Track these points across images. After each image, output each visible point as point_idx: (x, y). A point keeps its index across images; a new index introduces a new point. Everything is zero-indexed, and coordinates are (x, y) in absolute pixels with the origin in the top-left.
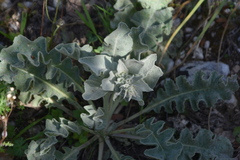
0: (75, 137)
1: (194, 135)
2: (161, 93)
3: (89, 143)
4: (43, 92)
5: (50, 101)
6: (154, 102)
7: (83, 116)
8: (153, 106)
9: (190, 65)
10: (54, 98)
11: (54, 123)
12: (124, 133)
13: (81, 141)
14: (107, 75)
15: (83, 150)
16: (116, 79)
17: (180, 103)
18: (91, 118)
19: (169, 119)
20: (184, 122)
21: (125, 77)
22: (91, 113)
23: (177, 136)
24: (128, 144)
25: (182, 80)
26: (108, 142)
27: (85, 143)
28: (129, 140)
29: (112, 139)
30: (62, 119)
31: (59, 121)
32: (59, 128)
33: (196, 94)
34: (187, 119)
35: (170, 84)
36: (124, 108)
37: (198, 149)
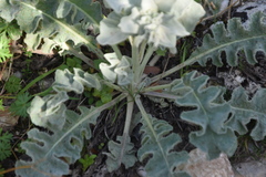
0: (95, 95)
1: (251, 95)
2: (208, 40)
3: (114, 102)
4: (55, 34)
5: (65, 47)
6: (199, 52)
7: (103, 67)
8: (197, 57)
9: (250, 4)
10: (70, 42)
11: (67, 75)
12: (159, 91)
13: (103, 99)
14: (129, 13)
15: (107, 111)
16: (140, 17)
17: (232, 54)
18: (113, 69)
19: (220, 75)
20: (239, 79)
21: (152, 16)
22: (114, 63)
23: (228, 96)
24: (164, 105)
25: (235, 24)
26: (139, 102)
27: (108, 102)
28: (166, 100)
29: (144, 98)
30: (76, 70)
31: (73, 72)
32: (72, 81)
33: (253, 43)
34: (243, 75)
35: (220, 29)
36: (162, 58)
37: (254, 115)
